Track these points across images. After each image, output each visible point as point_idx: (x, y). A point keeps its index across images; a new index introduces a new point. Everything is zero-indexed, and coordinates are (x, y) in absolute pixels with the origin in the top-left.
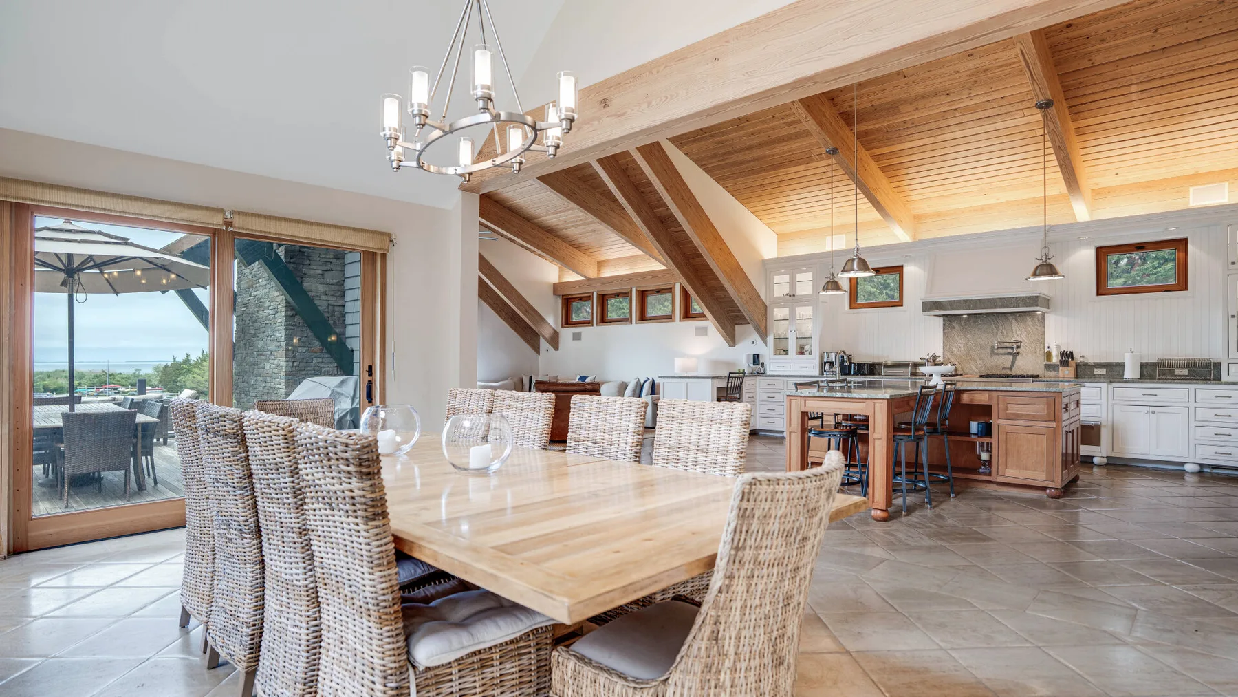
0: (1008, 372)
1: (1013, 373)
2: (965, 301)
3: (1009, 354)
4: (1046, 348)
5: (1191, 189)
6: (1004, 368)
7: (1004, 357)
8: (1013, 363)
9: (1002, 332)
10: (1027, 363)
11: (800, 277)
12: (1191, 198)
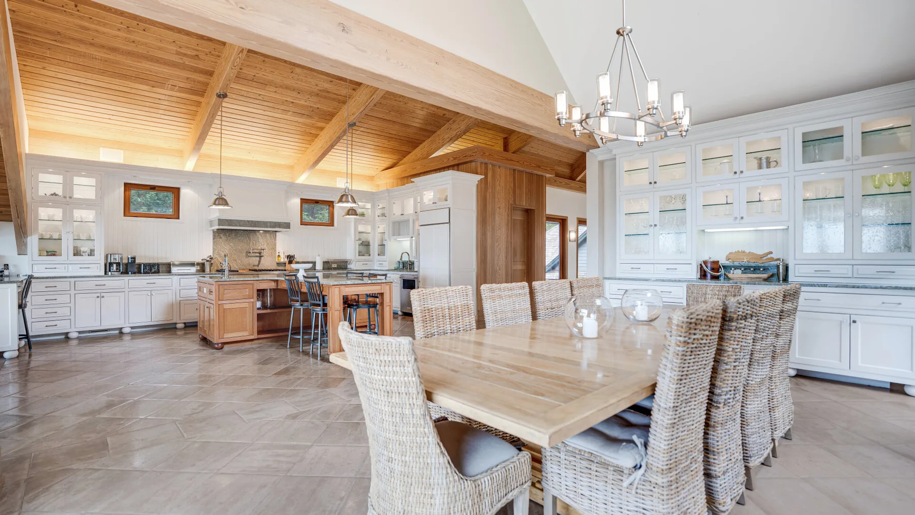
0: (256, 268)
1: (260, 267)
2: (248, 221)
3: (257, 256)
4: (277, 252)
5: (338, 178)
6: (254, 266)
7: (254, 258)
8: (259, 262)
9: (253, 243)
10: (267, 263)
11: (77, 180)
12: (337, 183)
